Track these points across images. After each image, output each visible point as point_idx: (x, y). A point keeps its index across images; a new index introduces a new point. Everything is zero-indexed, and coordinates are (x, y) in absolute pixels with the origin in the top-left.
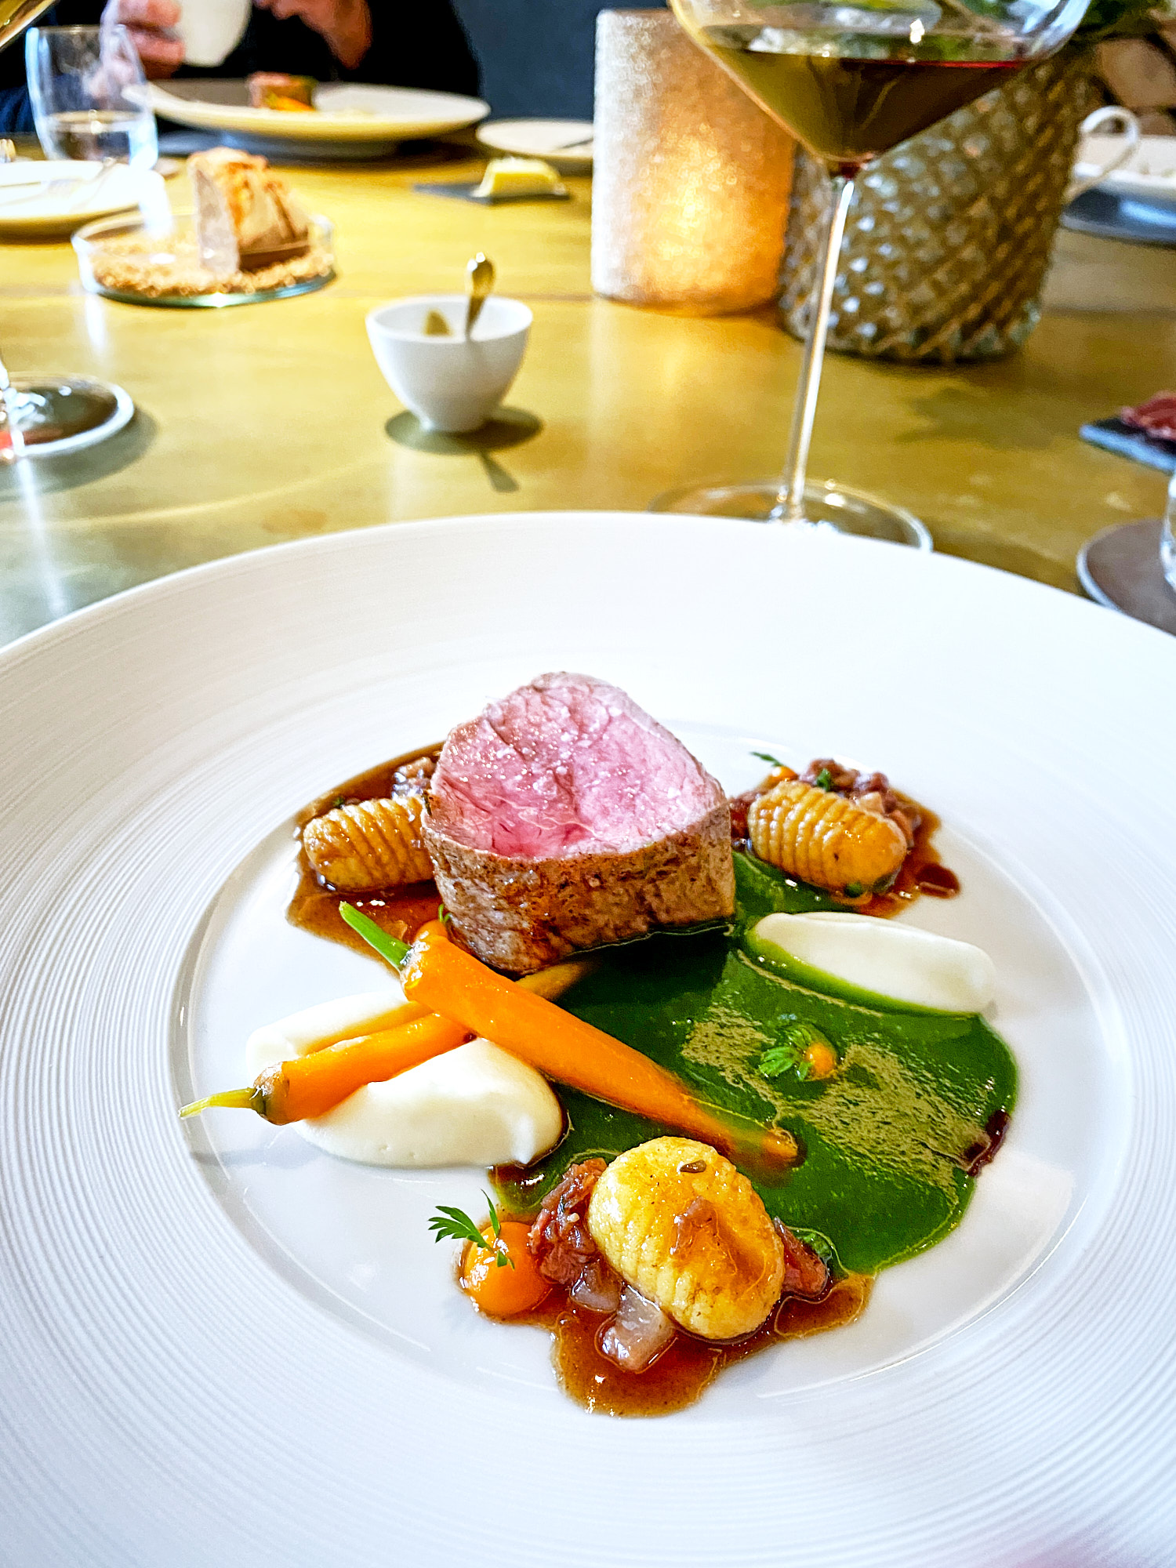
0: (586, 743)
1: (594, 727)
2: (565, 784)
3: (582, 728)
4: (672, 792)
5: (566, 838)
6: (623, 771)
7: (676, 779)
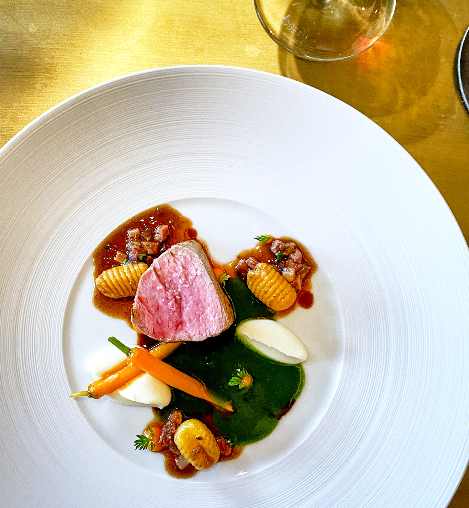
0: (187, 286)
1: (191, 278)
2: (179, 303)
3: (186, 277)
4: (212, 318)
5: (177, 329)
6: (197, 303)
7: (214, 313)
